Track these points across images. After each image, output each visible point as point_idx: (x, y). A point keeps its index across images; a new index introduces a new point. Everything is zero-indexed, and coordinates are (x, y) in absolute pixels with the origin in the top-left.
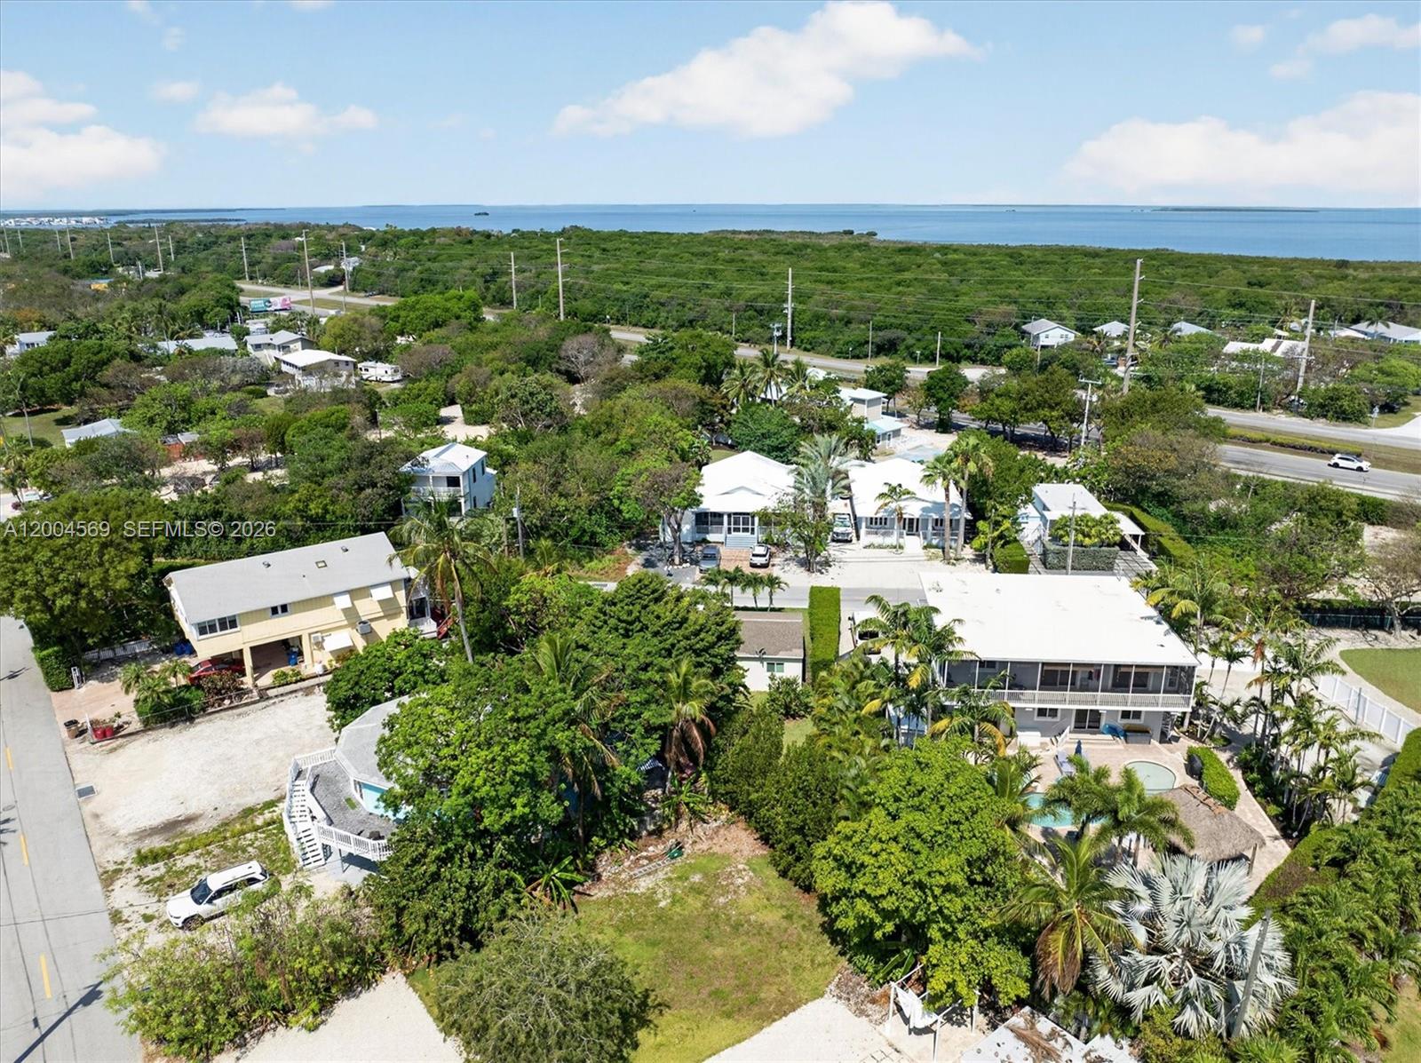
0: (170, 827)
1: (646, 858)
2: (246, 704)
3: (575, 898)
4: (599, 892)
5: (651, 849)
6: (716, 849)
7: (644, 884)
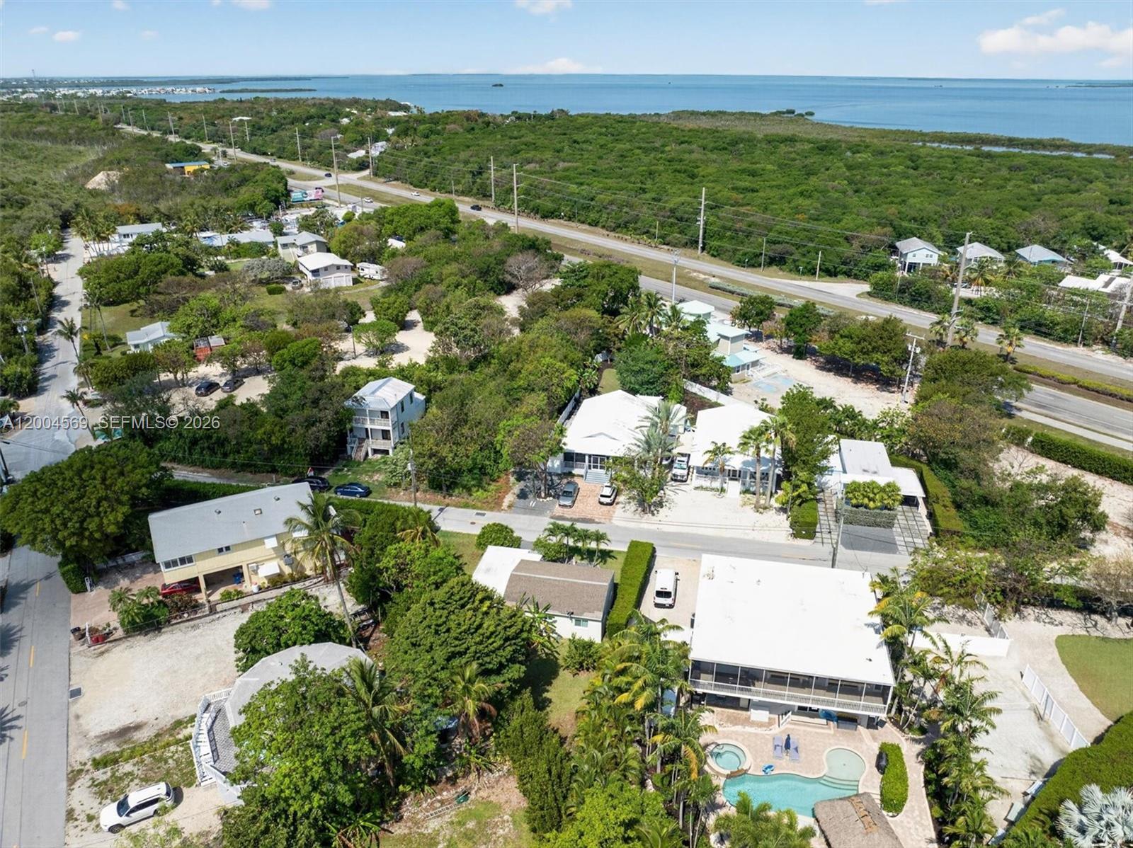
0: (123, 733)
1: (439, 801)
2: (200, 618)
3: (381, 834)
4: (399, 830)
5: (445, 793)
6: (493, 798)
7: (433, 825)
